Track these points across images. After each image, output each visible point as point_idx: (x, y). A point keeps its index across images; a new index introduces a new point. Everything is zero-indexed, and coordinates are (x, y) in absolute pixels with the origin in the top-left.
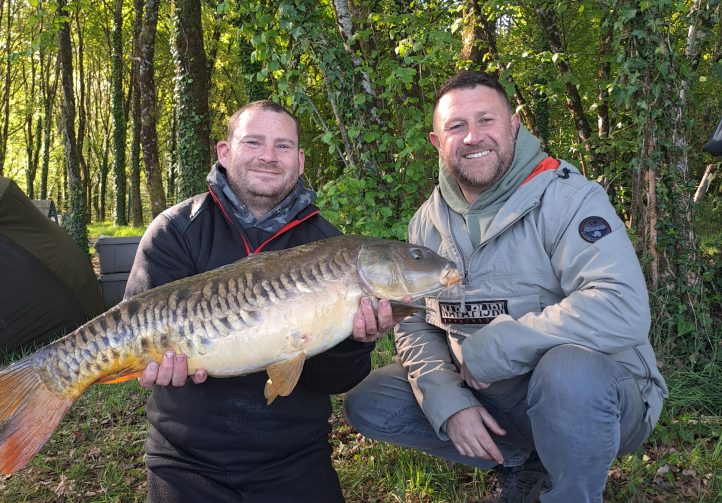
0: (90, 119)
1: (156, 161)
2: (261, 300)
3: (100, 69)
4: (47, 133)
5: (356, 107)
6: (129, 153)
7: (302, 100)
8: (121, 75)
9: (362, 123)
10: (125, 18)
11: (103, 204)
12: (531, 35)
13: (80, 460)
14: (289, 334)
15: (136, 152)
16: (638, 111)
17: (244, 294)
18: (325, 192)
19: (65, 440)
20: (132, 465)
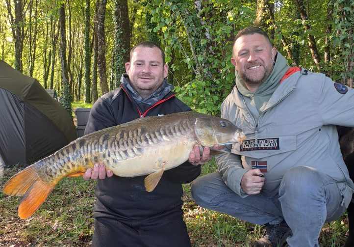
0: (74, 51)
1: (105, 72)
2: (144, 143)
3: (79, 27)
4: (54, 58)
5: (202, 45)
6: (92, 68)
7: (175, 42)
8: (89, 30)
9: (205, 53)
10: (92, 2)
11: (79, 93)
12: (292, 12)
13: (65, 213)
14: (157, 160)
15: (95, 68)
16: (345, 49)
17: (136, 139)
18: (186, 88)
19: (58, 203)
20: (89, 216)
